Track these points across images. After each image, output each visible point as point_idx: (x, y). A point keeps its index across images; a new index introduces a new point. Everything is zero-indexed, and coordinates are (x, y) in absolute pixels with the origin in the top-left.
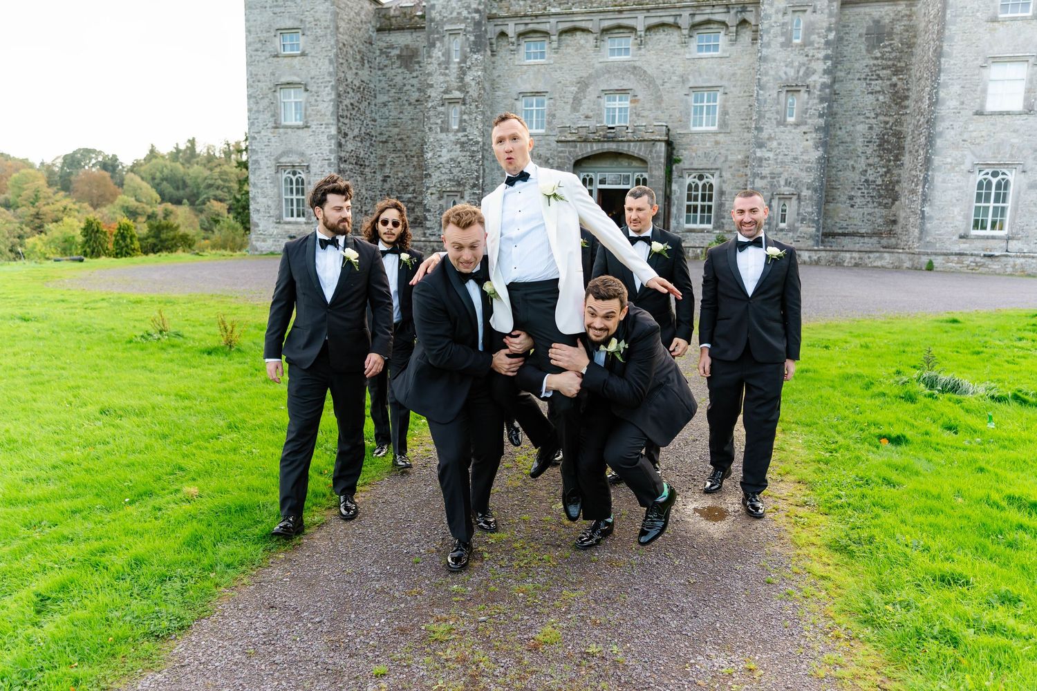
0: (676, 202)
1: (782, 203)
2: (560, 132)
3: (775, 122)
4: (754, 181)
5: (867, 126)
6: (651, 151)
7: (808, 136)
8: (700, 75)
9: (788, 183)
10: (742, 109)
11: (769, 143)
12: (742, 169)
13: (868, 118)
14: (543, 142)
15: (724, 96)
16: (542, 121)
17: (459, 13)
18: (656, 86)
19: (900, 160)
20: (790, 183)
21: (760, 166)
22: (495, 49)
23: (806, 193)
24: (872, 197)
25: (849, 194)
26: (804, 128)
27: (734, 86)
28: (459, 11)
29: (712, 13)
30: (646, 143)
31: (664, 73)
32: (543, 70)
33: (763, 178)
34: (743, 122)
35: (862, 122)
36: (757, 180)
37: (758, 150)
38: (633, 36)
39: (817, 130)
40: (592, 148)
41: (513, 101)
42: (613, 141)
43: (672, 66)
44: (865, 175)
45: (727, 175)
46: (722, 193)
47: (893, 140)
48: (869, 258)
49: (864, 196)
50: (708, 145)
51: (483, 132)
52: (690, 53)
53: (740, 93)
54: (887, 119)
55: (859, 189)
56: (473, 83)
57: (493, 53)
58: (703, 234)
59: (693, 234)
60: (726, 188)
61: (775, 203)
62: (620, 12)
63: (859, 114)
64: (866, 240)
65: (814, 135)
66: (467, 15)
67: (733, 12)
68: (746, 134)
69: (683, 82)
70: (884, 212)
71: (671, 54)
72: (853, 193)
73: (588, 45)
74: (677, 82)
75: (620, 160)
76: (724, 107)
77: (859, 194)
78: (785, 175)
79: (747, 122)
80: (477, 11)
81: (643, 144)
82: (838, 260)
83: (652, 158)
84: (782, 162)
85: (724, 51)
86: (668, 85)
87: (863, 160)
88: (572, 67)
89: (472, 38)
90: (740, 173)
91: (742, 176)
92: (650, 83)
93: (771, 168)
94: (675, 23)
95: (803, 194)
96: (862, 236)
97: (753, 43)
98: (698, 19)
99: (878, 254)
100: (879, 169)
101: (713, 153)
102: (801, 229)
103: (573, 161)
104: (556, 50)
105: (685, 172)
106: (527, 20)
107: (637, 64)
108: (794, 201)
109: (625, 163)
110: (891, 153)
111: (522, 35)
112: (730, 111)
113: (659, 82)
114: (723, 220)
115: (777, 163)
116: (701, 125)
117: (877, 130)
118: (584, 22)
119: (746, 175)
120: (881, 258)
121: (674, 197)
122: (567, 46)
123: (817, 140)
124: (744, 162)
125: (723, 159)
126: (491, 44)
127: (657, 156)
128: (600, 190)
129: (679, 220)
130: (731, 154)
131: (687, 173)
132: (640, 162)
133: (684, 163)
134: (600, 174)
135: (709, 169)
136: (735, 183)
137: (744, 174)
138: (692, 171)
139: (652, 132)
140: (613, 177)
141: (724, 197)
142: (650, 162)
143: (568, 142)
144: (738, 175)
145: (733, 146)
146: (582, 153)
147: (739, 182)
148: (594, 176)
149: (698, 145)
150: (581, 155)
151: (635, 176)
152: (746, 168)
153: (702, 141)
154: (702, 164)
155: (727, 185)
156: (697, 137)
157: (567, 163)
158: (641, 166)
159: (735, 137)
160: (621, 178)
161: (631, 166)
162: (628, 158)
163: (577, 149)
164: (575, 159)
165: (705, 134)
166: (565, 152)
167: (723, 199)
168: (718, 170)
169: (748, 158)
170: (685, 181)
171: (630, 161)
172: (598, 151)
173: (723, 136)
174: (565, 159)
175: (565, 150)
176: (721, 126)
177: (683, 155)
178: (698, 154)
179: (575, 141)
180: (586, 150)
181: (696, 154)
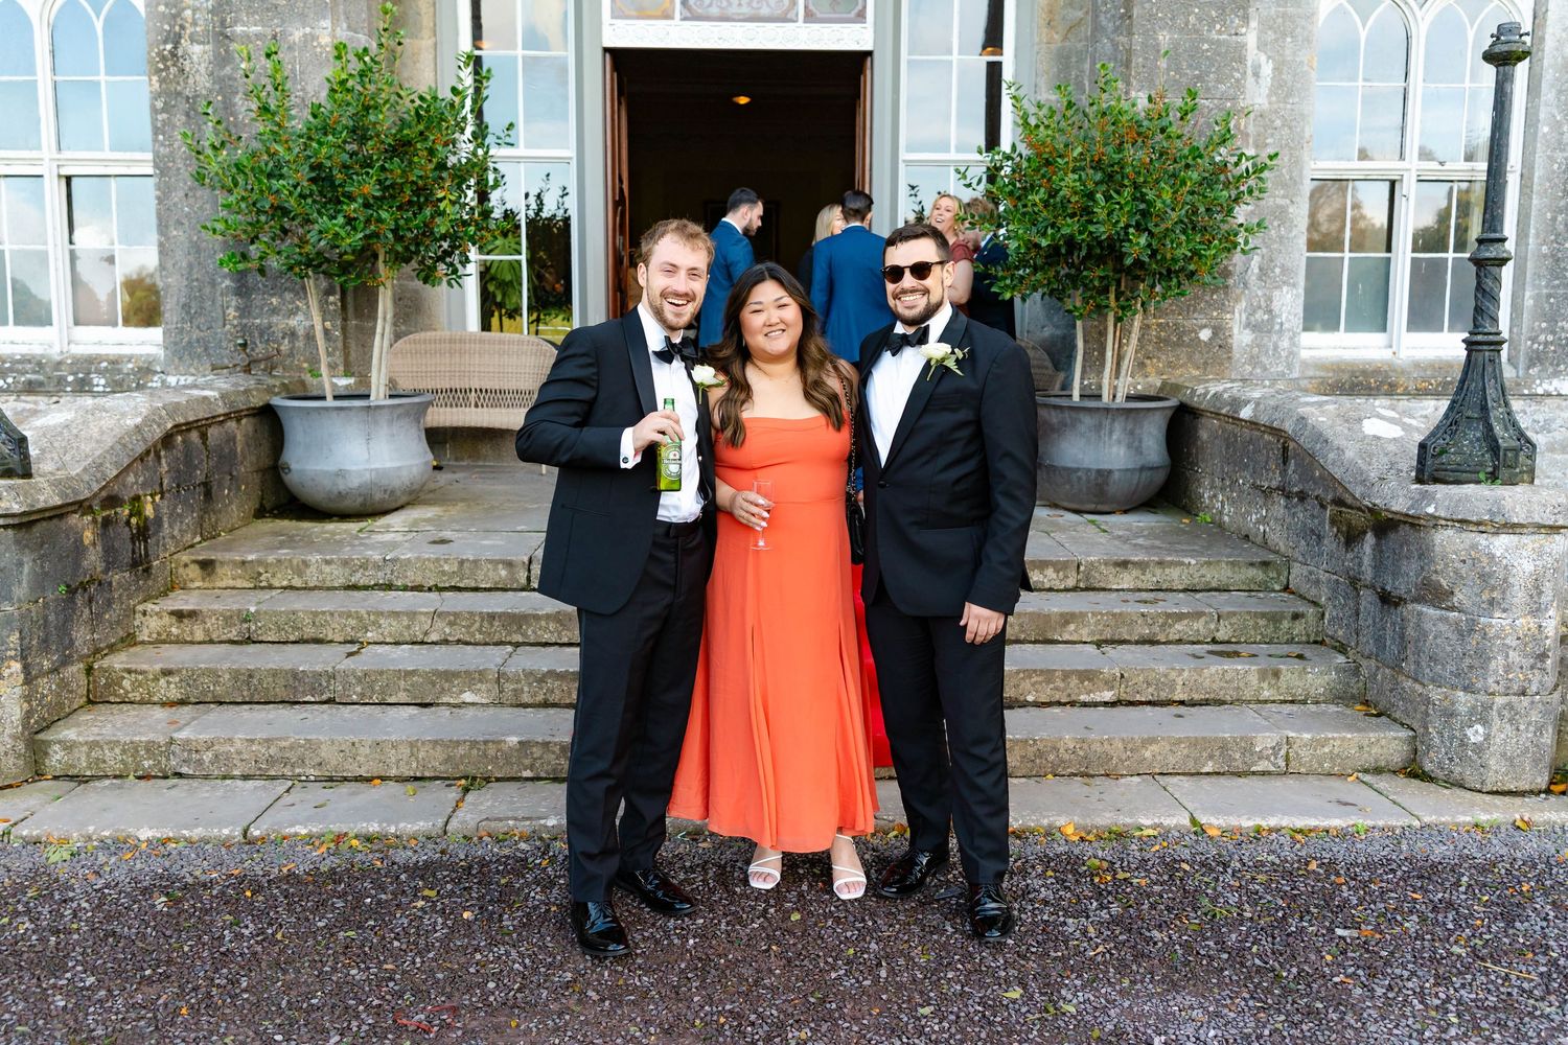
128: (627, 65)
129: (1270, 299)
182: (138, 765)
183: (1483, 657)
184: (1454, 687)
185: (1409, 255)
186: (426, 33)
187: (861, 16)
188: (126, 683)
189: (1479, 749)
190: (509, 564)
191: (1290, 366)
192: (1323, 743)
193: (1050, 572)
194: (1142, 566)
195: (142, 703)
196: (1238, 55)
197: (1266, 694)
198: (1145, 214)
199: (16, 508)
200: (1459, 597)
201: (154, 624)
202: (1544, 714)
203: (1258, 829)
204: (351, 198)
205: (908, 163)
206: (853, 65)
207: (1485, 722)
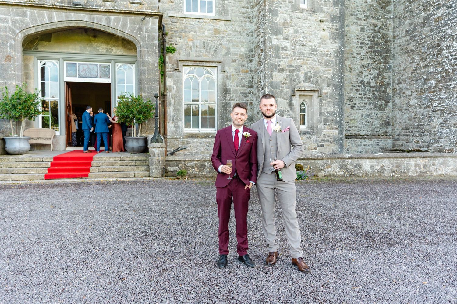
0: (172, 101)
1: (301, 101)
3: (290, 6)
4: (271, 74)
5: (359, 27)
6: (140, 29)
7: (324, 25)
9: (308, 79)
11: (285, 30)
12: (246, 64)
13: (360, 19)
19: (388, 63)
20: (310, 77)
21: (277, 57)
23: (326, 90)
24: (368, 98)
25: (349, 95)
26: (320, 16)
30: (133, 17)
33: (281, 71)
34: (244, 10)
35: (355, 23)
36: (275, 73)
37: (273, 37)
39: (333, 19)
40: (50, 18)
42: (84, 10)
44: (361, 77)
45: (230, 70)
46: (226, 91)
47: (382, 42)
48: (434, 164)
49: (361, 98)
50: (207, 33)
54: (375, 22)
55: (357, 90)
58: (207, 140)
59: (196, 140)
60: (230, 84)
61: (296, 101)
63: (352, 15)
64: (367, 142)
65: (330, 25)
68: (248, 24)
70: (380, 113)
72: (352, 95)
75: (95, 44)
77: (358, 96)
78: (304, 69)
79: (249, 10)
81: (129, 18)
82: (402, 169)
83: (143, 38)
84: (300, 54)
87: (358, 60)
90: (245, 69)
91: (247, 72)
93: (289, 59)
95: (324, 91)
96: (363, 137)
99: (442, 160)
100: (372, 71)
101: (212, 43)
102: (324, 132)
103: (20, 37)
105: (181, 64)
108: (316, 100)
109: (101, 48)
110: (381, 55)
114: (229, 123)
115: (294, 53)
116: (195, 10)
117: (368, 32)
119: (251, 71)
120: (445, 164)
121: (169, 95)
123: (334, 31)
124: (248, 56)
125: (226, 51)
127: (149, 37)
128: (69, 84)
129: (178, 123)
130: (234, 45)
131: (183, 65)
132: (123, 50)
133: (179, 54)
134: (66, 63)
135: (209, 62)
136: (240, 79)
137: (249, 69)
138: (189, 64)
139: (140, 4)
140: (86, 67)
141: (229, 96)
142: (140, 44)
143: (10, 7)
144: (242, 70)
145: (235, 37)
146: (35, 25)
147: (244, 79)
148: (58, 65)
149: (195, 32)
150: (34, 28)
151: (117, 68)
152: (251, 63)
153: (199, 28)
154: (201, 56)
155: (231, 81)
156: (192, 23)
157: (10, 38)
158: (124, 54)
159: (236, 26)
160: (98, 70)
161: (111, 54)
162: (106, 44)
163: (27, 17)
164: (24, 33)
165: (201, 20)
166: (7, 22)
167: (228, 98)
168: (220, 64)
169: (252, 51)
170: (182, 76)
171: (109, 47)
172: (62, 24)
173: (223, 24)
174: (6, 32)
175: (6, 19)
176: (219, 12)
177: (177, 43)
178: (195, 44)
179: (22, 6)
180: (41, 21)
181: (193, 43)
183: (153, 162)
184: (151, 166)
185: (201, 116)
186: (32, 79)
187: (109, 77)
189: (154, 173)
190: (40, 158)
191: (181, 134)
192: (139, 174)
193: (117, 158)
194: (130, 157)
197: (137, 170)
202: (160, 168)
204: (18, 109)
206: (109, 85)
207: (154, 170)
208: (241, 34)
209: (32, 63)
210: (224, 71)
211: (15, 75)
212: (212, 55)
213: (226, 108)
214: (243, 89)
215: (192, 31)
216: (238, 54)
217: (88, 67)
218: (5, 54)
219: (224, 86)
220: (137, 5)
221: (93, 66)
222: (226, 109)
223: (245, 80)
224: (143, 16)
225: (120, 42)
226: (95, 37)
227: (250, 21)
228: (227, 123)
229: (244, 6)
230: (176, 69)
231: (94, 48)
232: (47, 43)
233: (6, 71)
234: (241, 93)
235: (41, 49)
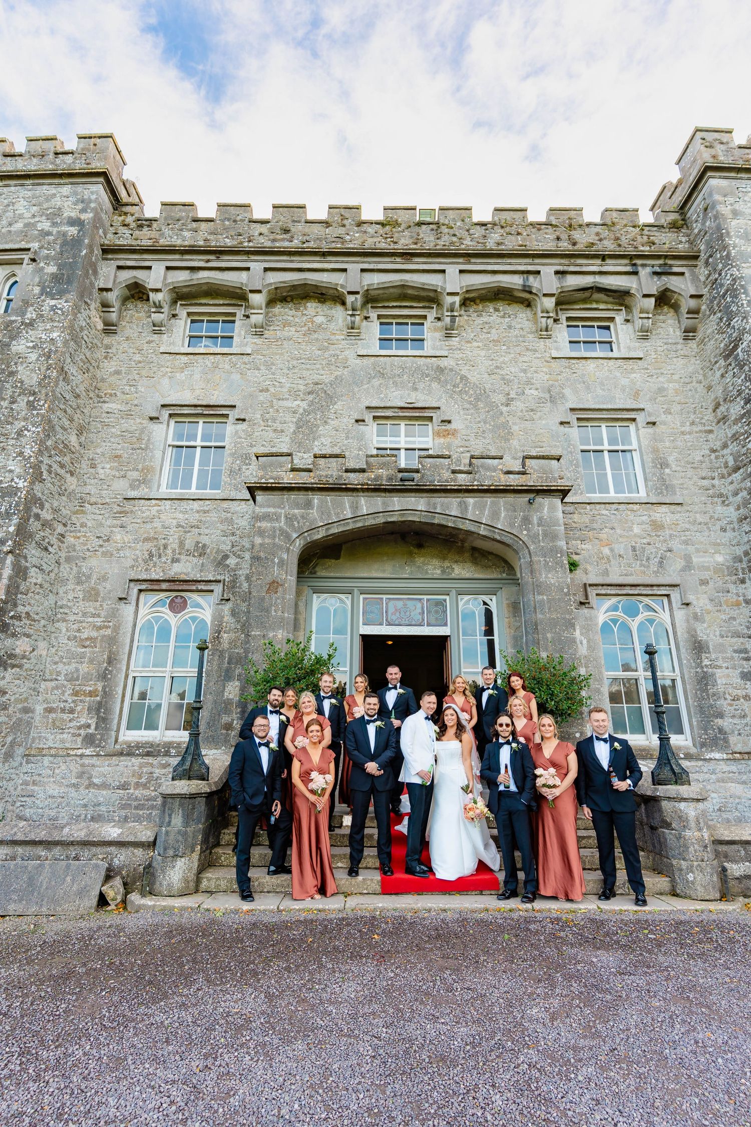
2: (263, 467)
6: (526, 520)
8: (588, 388)
10: (697, 456)
12: (732, 587)
14: (213, 517)
15: (650, 430)
16: (217, 473)
17: (27, 225)
18: (491, 406)
22: (114, 317)
27: (668, 412)
28: (32, 221)
29: (601, 273)
30: (510, 498)
31: (508, 382)
32: (227, 367)
34: (706, 483)
38: (431, 315)
40: (355, 507)
41: (146, 422)
42: (419, 490)
43: (525, 371)
45: (700, 601)
46: (699, 648)
50: (636, 530)
51: (37, 467)
52: (557, 349)
53: (683, 424)
56: (33, 357)
57: (110, 328)
60: (704, 632)
62: (408, 255)
66: (47, 228)
67: (644, 272)
68: (719, 508)
69: (553, 400)
71: (518, 350)
73: (332, 326)
74: (540, 401)
75: (419, 560)
76: (655, 451)
79: (716, 482)
80: (72, 222)
81: (503, 501)
83: (534, 537)
85: (629, 348)
86: (518, 405)
88: (295, 362)
89: (52, 269)
90: (732, 597)
91: (738, 604)
92: (478, 399)
94: (524, 286)
97: (686, 339)
98: (573, 281)
101: (650, 549)
103: (298, 545)
104: (259, 331)
105: (592, 592)
106: (197, 261)
107: (443, 363)
109: (433, 566)
111: (181, 296)
112: (671, 459)
113: (498, 398)
114: (719, 721)
116: (604, 489)
118: (325, 274)
119: (748, 602)
122: (286, 324)
124: (733, 571)
125: (683, 563)
126: (105, 305)
127: (545, 535)
128: (367, 640)
130: (698, 551)
131: (597, 595)
132: (473, 568)
133: (586, 572)
134: (364, 599)
135: (652, 586)
136: (725, 621)
137: (741, 598)
138: (609, 592)
139: (524, 473)
140: (400, 604)
141: (707, 658)
142: (528, 548)
143: (285, 493)
144: (726, 601)
145: (698, 534)
146: (326, 522)
147: (734, 619)
148: (349, 603)
149: (612, 528)
150: (324, 528)
151: (461, 604)
152: (743, 586)
153: (620, 521)
154: (631, 575)
155: (705, 625)
156: (604, 512)
157: (280, 548)
158: (477, 576)
159: (696, 513)
160: (423, 608)
161: (450, 577)
162: (441, 558)
163: (312, 509)
164: (305, 538)
165: (622, 507)
166: (277, 519)
167: (706, 662)
168: (676, 588)
169: (741, 561)
170: (596, 617)
171: (447, 564)
172: (374, 518)
173: (667, 510)
174: (274, 537)
175: (275, 514)
176: (656, 489)
177: (578, 551)
178: (616, 551)
179: (307, 489)
180: (337, 514)
181: (612, 550)
182: (232, 887)
183: (686, 847)
184: (679, 859)
185: (647, 706)
186: (302, 630)
187: (446, 625)
188: (223, 858)
189: (693, 882)
195: (227, 866)
196: (574, 641)
198: (552, 695)
199: (209, 791)
200: (674, 825)
201: (227, 837)
202: (712, 869)
203: (621, 910)
205: (465, 673)
206: (443, 640)
207: (692, 872)
208: (708, 528)
209: (304, 598)
210: (688, 604)
211: (283, 618)
212: (654, 572)
213: (706, 685)
214: (738, 642)
215: (606, 527)
216: (712, 568)
217: (405, 605)
218: (269, 579)
219: (693, 636)
220: (517, 476)
221: (414, 602)
222: (707, 689)
223: (738, 621)
224: (532, 496)
225: (467, 555)
226: (420, 546)
227: (723, 502)
228: (716, 721)
229: (704, 475)
230: (582, 603)
231: (419, 567)
232: (333, 561)
233: (268, 611)
234: (735, 651)
235: (321, 573)
